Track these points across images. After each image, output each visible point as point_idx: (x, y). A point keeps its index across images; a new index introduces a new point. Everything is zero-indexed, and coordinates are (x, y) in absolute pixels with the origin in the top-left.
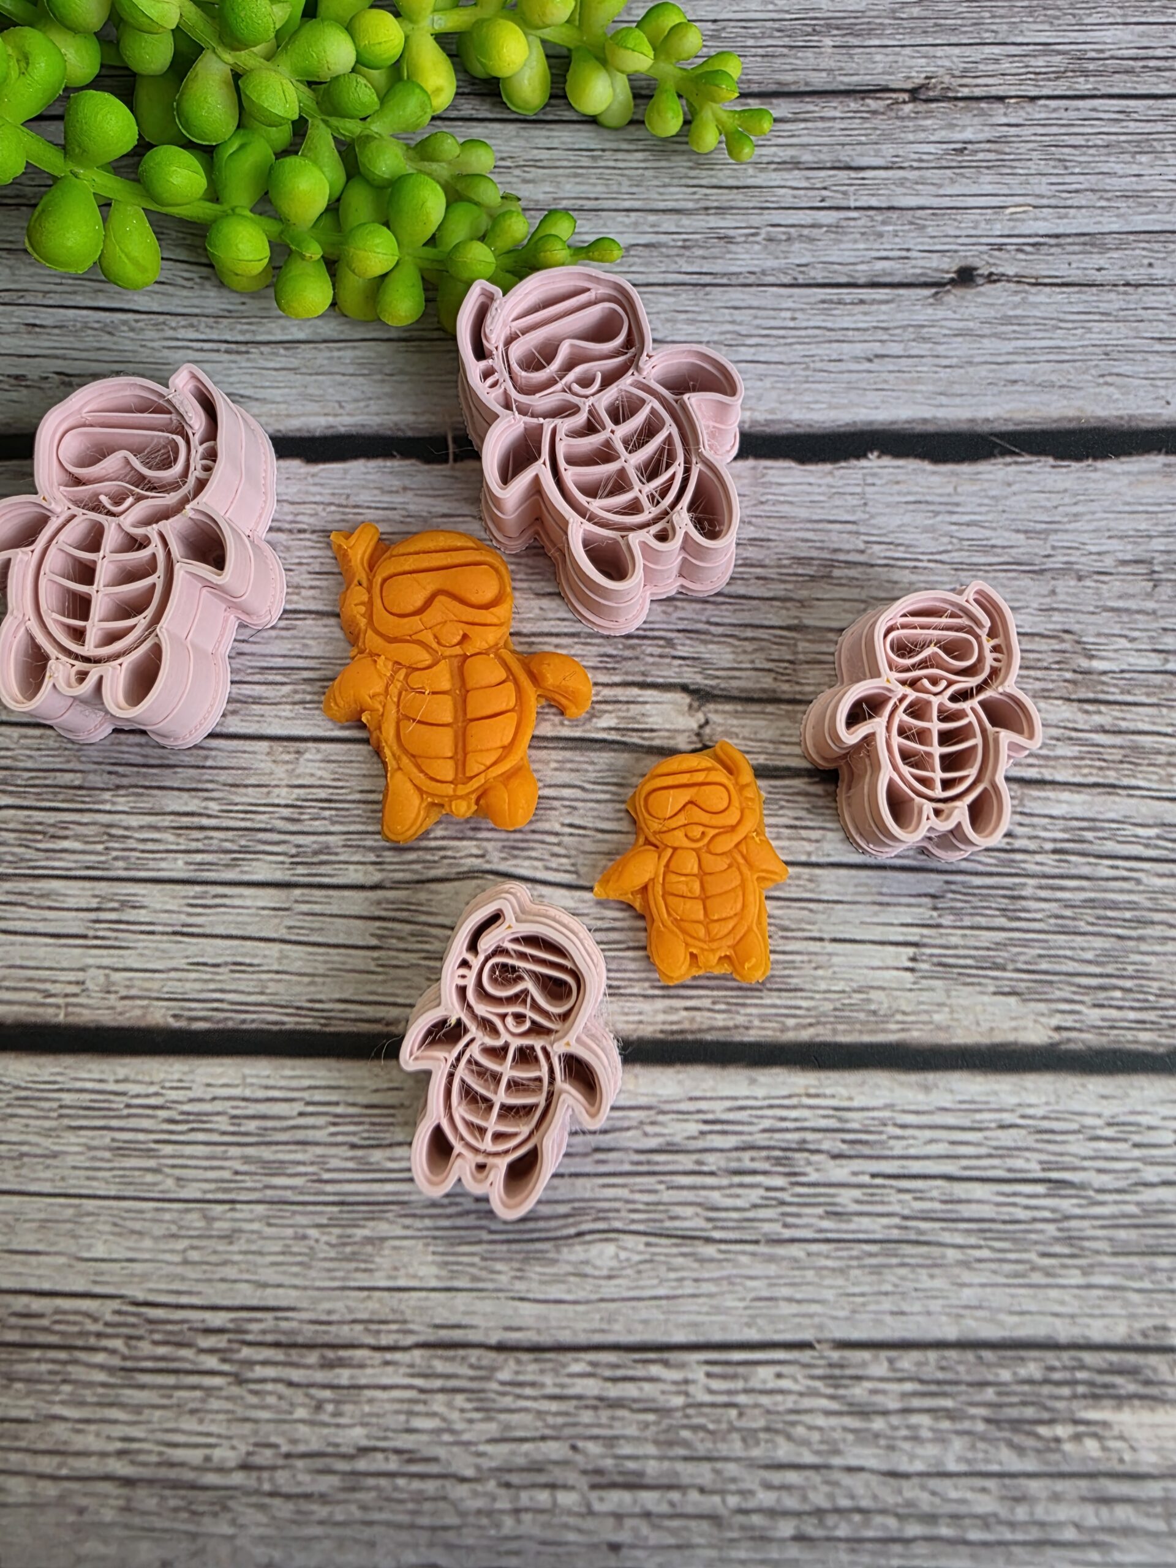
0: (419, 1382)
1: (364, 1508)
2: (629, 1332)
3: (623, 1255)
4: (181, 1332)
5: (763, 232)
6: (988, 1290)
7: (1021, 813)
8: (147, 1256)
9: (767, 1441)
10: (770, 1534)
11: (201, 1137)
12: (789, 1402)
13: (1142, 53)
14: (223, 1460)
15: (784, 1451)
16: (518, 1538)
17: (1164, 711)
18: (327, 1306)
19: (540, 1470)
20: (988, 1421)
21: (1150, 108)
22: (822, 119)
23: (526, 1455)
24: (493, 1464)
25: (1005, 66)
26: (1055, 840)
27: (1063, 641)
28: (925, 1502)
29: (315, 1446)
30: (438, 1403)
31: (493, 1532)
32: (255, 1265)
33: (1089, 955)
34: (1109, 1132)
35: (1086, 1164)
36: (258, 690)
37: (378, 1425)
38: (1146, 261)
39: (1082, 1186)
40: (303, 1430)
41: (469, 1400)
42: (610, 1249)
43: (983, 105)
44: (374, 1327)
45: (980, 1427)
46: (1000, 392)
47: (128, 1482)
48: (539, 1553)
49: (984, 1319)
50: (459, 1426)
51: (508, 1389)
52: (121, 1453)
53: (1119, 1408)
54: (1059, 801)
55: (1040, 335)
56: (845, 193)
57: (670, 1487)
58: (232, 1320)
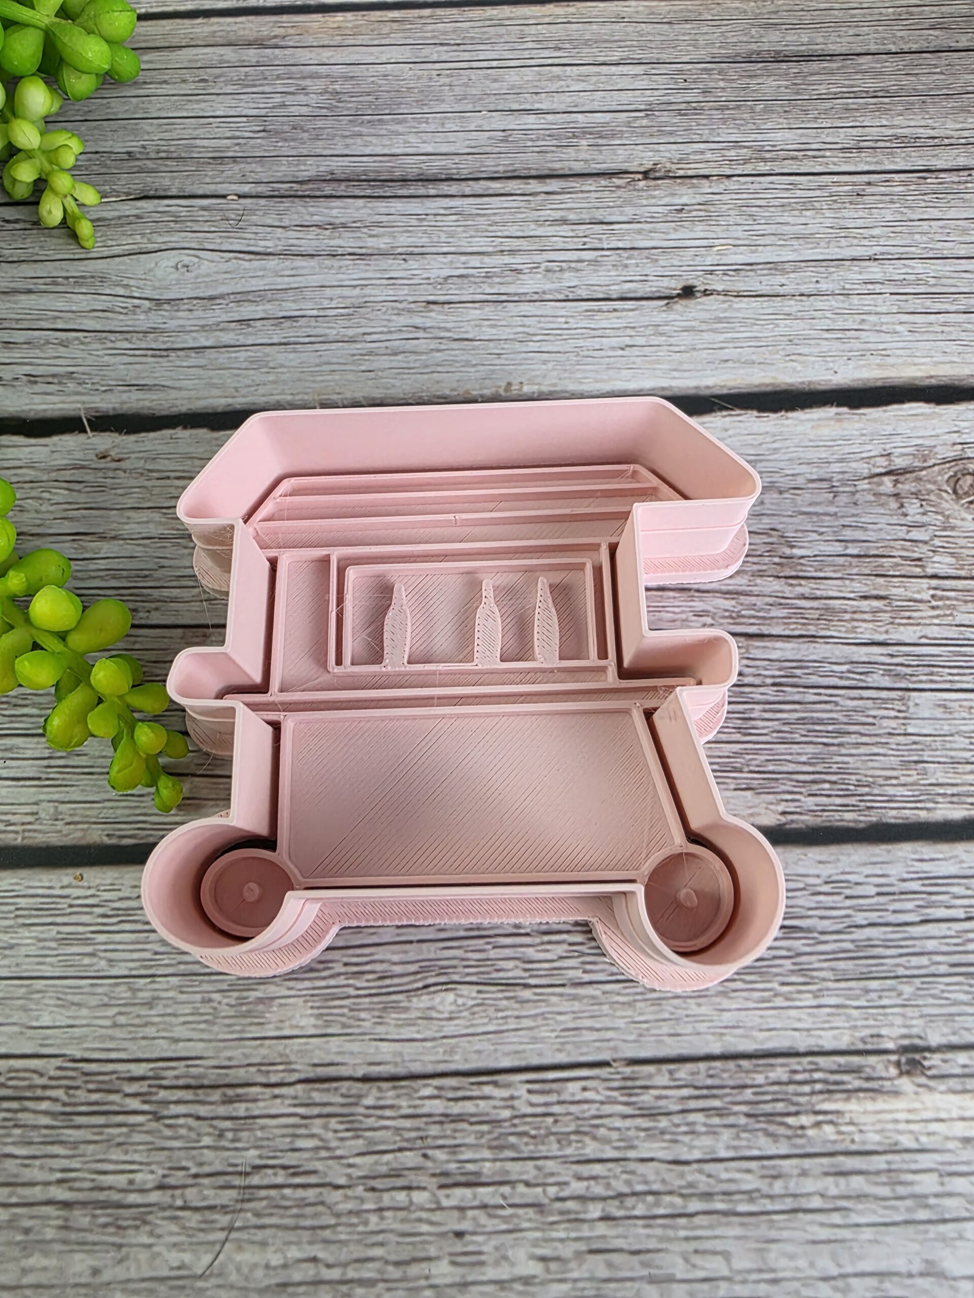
0: (301, 1110)
1: (257, 1215)
2: (466, 1060)
3: (460, 1001)
4: (111, 1081)
5: (543, 266)
6: (743, 1013)
7: (748, 658)
8: (84, 1022)
9: (577, 1142)
10: (582, 1216)
11: (128, 927)
12: (593, 1110)
13: (803, 147)
14: (145, 1182)
15: (591, 1149)
16: (382, 1231)
17: (847, 582)
18: (228, 1054)
19: (398, 1176)
20: (748, 1115)
21: (810, 181)
22: (582, 192)
23: (387, 1164)
24: (361, 1174)
25: (709, 156)
26: (773, 677)
27: (771, 536)
28: (704, 1184)
29: (218, 1167)
30: (317, 1127)
31: (361, 1228)
32: (170, 1025)
33: (804, 759)
34: (826, 888)
35: (811, 913)
36: (175, 592)
37: (268, 1147)
38: (814, 280)
39: (809, 930)
40: (208, 1155)
41: (341, 1123)
42: (451, 997)
43: (695, 181)
44: (263, 1068)
45: (743, 1120)
46: (716, 368)
47: (66, 1205)
48: (398, 1243)
49: (742, 1036)
50: (334, 1144)
51: (371, 1112)
52: (60, 1182)
53: (848, 1100)
54: (775, 649)
55: (743, 329)
56: (600, 239)
57: (502, 1183)
58: (152, 1069)
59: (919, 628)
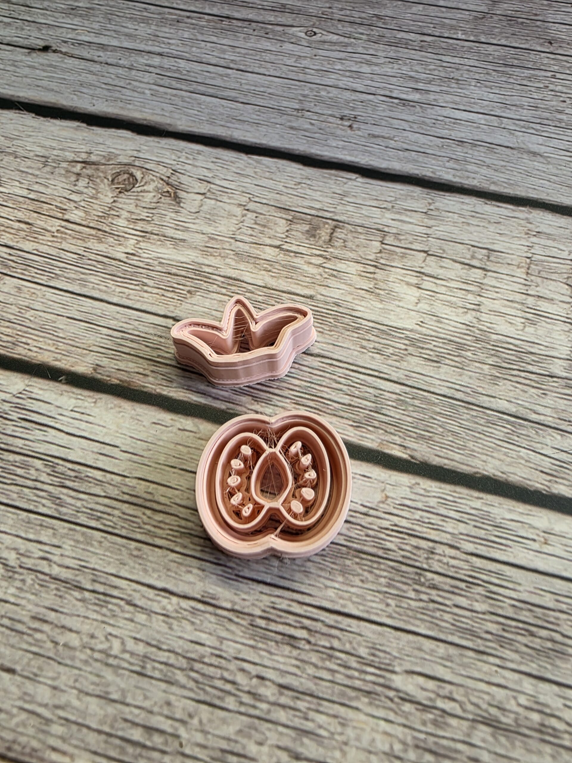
38: (119, 58)
46: (31, 89)
55: (60, 73)
56: (20, 14)
59: (37, 244)
